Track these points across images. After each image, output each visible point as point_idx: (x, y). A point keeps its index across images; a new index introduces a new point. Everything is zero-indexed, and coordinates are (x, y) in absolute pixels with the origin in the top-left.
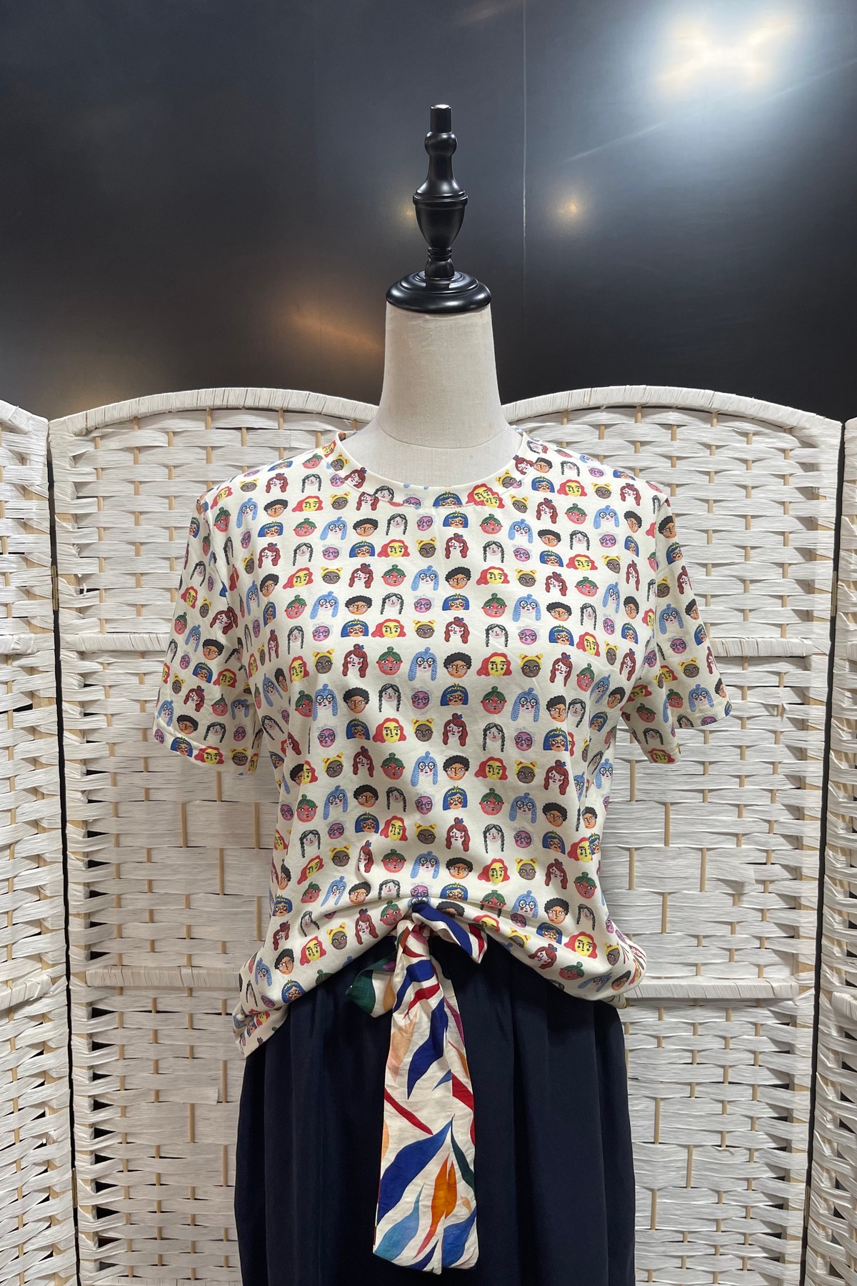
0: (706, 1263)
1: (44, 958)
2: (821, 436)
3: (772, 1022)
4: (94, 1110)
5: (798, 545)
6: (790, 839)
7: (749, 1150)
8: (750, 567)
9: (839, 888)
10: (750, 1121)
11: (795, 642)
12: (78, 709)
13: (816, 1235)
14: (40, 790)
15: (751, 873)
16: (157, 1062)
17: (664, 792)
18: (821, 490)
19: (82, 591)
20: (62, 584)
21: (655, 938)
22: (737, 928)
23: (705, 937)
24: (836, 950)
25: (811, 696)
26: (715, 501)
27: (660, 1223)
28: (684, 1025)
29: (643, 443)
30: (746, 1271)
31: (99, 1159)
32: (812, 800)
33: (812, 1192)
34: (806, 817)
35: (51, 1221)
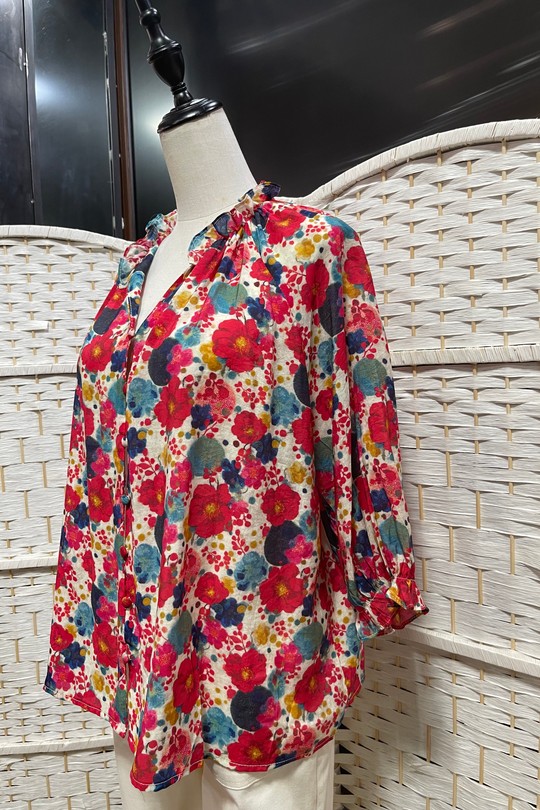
17: (473, 481)
21: (472, 606)
23: (516, 616)
26: (508, 221)
28: (503, 690)
29: (444, 183)
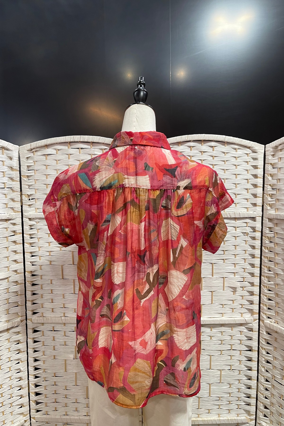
0: (227, 407)
1: (18, 314)
2: (258, 150)
3: (246, 330)
4: (35, 362)
5: (252, 183)
6: (250, 274)
7: (239, 370)
8: (237, 190)
9: (265, 288)
10: (239, 361)
11: (251, 213)
12: (29, 236)
13: (260, 397)
14: (17, 261)
15: (239, 285)
16: (54, 346)
17: (211, 260)
18: (258, 166)
19: (30, 199)
20: (23, 197)
21: (210, 305)
22: (235, 302)
23: (225, 305)
24: (265, 308)
25: (256, 229)
26: (226, 170)
27: (212, 394)
28: (219, 332)
29: (204, 152)
30: (239, 409)
31: (36, 377)
32: (257, 262)
33: (259, 383)
34: (255, 267)
35: (21, 396)
